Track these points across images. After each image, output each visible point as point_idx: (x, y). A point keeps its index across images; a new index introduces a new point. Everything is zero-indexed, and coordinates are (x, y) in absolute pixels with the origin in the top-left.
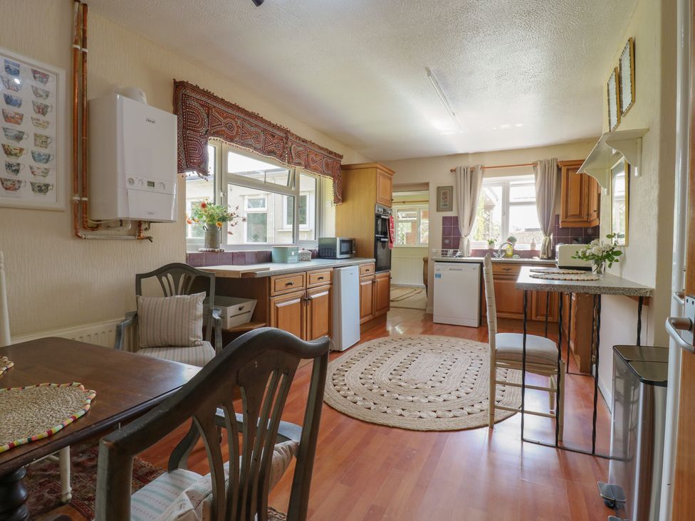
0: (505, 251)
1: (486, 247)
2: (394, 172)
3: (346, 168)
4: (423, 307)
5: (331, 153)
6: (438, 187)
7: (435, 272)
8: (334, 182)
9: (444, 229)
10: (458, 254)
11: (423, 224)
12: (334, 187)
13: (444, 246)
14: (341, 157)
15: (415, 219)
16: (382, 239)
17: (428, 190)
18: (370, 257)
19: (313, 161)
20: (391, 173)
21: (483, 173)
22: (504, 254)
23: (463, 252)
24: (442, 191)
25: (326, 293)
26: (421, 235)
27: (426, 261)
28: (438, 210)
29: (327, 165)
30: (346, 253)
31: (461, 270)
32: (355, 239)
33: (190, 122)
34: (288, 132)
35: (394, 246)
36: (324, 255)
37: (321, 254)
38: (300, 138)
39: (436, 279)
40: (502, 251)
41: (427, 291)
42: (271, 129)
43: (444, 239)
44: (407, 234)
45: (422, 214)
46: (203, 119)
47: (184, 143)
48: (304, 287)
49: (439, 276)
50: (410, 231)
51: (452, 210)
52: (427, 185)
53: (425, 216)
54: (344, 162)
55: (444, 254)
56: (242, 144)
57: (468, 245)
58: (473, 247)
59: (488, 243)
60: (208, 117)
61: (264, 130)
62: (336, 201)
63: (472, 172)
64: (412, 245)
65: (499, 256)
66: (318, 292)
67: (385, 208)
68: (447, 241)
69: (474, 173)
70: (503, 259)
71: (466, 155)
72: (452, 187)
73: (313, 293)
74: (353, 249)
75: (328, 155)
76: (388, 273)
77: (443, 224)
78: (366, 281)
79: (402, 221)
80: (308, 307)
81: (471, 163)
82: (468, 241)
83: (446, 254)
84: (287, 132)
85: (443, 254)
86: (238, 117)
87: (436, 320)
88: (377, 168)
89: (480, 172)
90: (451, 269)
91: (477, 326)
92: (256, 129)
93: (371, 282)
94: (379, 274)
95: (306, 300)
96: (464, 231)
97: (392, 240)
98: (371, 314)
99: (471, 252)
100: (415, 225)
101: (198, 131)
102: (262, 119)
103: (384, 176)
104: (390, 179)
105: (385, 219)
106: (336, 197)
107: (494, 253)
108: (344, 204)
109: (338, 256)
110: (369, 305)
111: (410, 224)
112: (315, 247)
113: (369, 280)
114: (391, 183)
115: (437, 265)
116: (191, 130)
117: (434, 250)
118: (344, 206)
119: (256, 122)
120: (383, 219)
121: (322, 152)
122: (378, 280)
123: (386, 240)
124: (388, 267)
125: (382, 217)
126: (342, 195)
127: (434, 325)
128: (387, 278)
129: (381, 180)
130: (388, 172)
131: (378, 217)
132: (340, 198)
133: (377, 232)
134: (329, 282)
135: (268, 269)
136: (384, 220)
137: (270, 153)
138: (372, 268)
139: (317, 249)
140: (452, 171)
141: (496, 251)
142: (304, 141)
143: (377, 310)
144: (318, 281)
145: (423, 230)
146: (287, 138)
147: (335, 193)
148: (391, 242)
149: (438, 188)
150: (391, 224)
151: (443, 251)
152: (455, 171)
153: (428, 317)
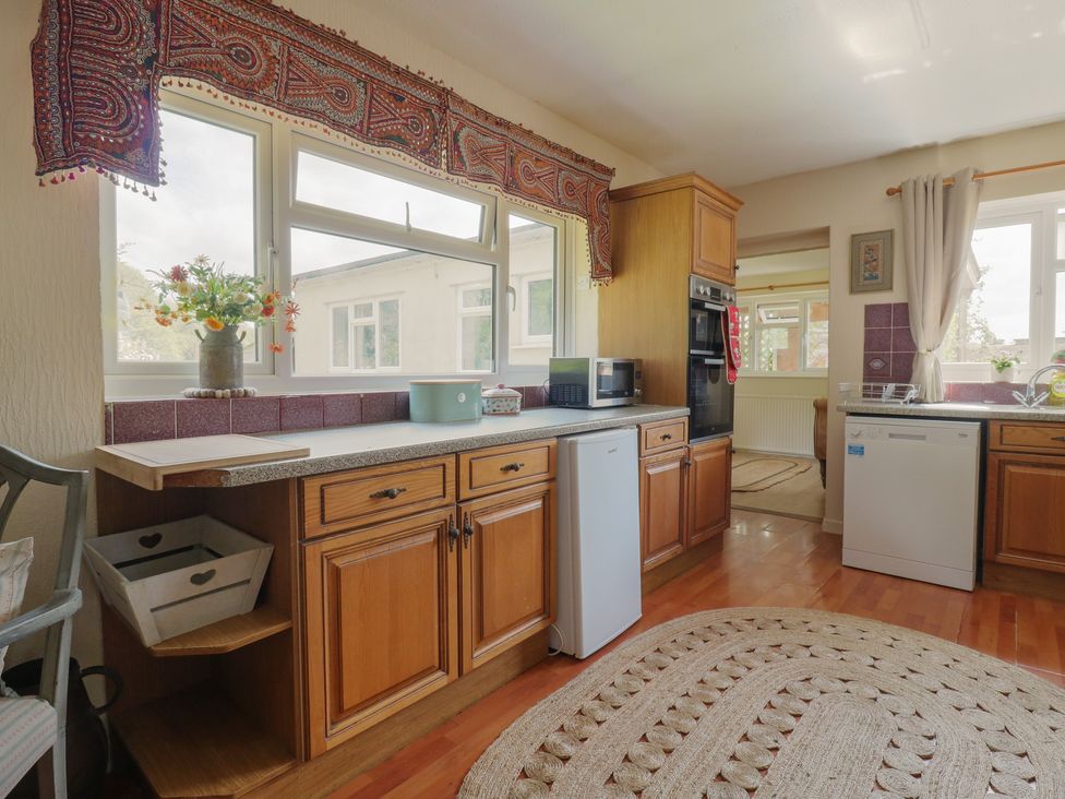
0: (1048, 388)
1: (988, 377)
2: (742, 203)
3: (623, 197)
4: (814, 514)
5: (582, 160)
6: (853, 236)
7: (849, 441)
8: (591, 231)
9: (868, 334)
10: (912, 394)
11: (811, 333)
12: (591, 240)
13: (870, 374)
14: (610, 172)
15: (796, 320)
16: (708, 361)
17: (828, 247)
18: (677, 405)
19: (530, 175)
20: (733, 203)
21: (979, 190)
22: (1044, 396)
23: (923, 391)
24: (863, 245)
25: (538, 504)
26: (808, 355)
27: (821, 409)
28: (853, 291)
29: (570, 187)
30: (616, 394)
31: (923, 438)
32: (640, 361)
33: (82, 26)
34: (449, 92)
35: (739, 373)
36: (560, 399)
37: (554, 398)
38: (487, 116)
39: (850, 461)
40: (1040, 388)
41: (823, 474)
42: (390, 80)
43: (868, 360)
44: (779, 351)
45: (809, 312)
46: (133, 23)
47: (61, 83)
48: (450, 498)
49: (860, 451)
50: (785, 346)
51: (891, 288)
52: (823, 235)
53: (816, 316)
54: (616, 184)
55: (872, 393)
56: (290, 109)
57: (936, 375)
58: (948, 379)
59: (994, 366)
60: (155, 18)
61: (368, 81)
62: (597, 273)
63: (947, 189)
64: (788, 373)
65: (1030, 401)
66: (501, 507)
67: (718, 285)
68: (877, 364)
69: (953, 191)
70: (1044, 411)
71: (930, 149)
72: (892, 232)
73: (485, 512)
74: (634, 383)
75: (572, 163)
76: (725, 441)
77: (867, 323)
78: (664, 462)
79: (769, 326)
80: (466, 553)
81: (944, 167)
82: (937, 362)
83: (880, 396)
84: (444, 94)
85: (864, 396)
86: (274, 35)
87: (849, 557)
88: (693, 187)
89: (971, 187)
90: (891, 436)
91: (970, 589)
92: (340, 73)
93: (677, 465)
94: (698, 445)
95: (454, 533)
96: (924, 340)
97: (735, 362)
98: (680, 541)
99: (944, 390)
100: (797, 334)
101: (113, 55)
102: (355, 49)
103: (713, 209)
104: (731, 219)
105: (719, 312)
106: (595, 263)
107: (1016, 394)
108: (618, 282)
109: (594, 402)
110: (671, 522)
111: (785, 333)
112: (542, 382)
113: (672, 460)
114: (733, 230)
115: (853, 425)
116: (90, 49)
117: (844, 386)
118: (618, 285)
119: (338, 56)
120: (711, 312)
121: (555, 155)
122: (698, 458)
123: (721, 362)
124: (726, 427)
125: (707, 306)
126: (611, 261)
127: (846, 573)
128: (724, 452)
129: (706, 220)
130: (728, 200)
131: (696, 305)
132: (606, 266)
133: (693, 343)
134: (544, 477)
135: (306, 452)
136: (715, 315)
137: (385, 139)
138: (679, 431)
139: (547, 384)
140: (890, 192)
141: (1022, 388)
142: (499, 122)
143: (696, 531)
144: (502, 477)
145: (811, 344)
146: (443, 108)
147: (593, 254)
148: (733, 367)
149: (855, 239)
150: (731, 325)
151: (865, 388)
152: (899, 191)
153: (830, 545)
